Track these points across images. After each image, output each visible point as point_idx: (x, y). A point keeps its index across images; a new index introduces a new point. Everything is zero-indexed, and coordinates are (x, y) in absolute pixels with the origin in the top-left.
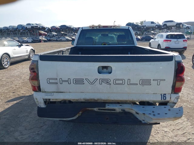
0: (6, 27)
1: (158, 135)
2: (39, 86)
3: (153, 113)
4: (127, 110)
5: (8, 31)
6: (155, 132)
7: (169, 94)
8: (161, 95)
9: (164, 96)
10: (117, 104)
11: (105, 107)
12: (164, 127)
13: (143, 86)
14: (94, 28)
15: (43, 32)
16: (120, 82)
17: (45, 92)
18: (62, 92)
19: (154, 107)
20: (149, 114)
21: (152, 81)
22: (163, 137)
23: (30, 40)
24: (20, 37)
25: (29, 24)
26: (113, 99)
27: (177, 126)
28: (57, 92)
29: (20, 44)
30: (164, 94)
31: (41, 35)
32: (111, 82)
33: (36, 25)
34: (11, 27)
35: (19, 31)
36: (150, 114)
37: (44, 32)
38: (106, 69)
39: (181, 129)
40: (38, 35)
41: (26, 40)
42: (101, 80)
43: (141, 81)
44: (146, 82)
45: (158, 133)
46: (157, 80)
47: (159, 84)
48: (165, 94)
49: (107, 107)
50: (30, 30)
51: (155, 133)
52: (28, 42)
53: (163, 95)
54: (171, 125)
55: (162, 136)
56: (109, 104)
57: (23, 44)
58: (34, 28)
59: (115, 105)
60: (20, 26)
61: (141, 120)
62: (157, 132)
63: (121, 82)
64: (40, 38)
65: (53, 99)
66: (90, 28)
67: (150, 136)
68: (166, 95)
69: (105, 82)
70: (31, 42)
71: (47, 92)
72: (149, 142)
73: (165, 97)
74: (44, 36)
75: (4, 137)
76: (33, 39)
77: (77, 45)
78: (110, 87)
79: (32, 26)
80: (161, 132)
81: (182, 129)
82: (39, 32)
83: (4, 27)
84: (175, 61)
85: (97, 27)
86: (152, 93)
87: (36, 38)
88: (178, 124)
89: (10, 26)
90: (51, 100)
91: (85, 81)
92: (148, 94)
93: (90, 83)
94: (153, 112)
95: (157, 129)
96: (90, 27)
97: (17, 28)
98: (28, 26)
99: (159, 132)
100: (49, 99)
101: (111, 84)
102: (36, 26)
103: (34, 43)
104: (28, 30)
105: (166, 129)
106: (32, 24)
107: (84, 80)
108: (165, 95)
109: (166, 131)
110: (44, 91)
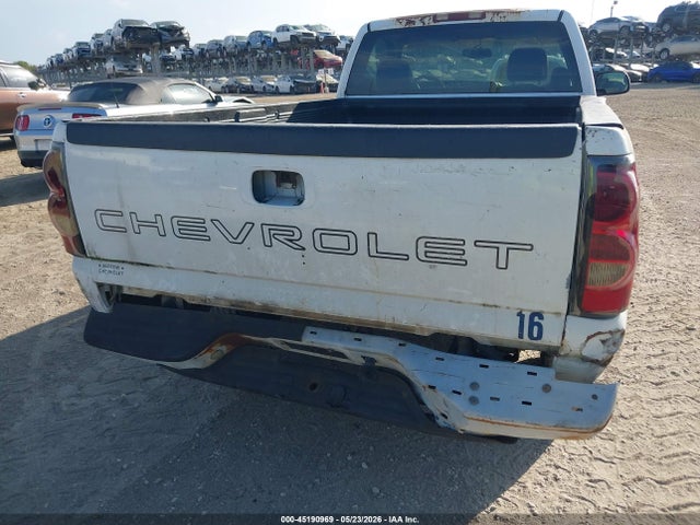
0: (217, 43)
1: (551, 489)
2: (79, 236)
3: (471, 393)
4: (382, 361)
5: (222, 53)
6: (545, 474)
7: (558, 314)
8: (521, 315)
9: (532, 324)
10: (345, 333)
11: (300, 340)
12: (596, 459)
13: (431, 267)
14: (414, 22)
15: (326, 55)
16: (337, 243)
17: (99, 259)
18: (148, 265)
19: (482, 366)
20: (454, 392)
21: (469, 247)
22: (568, 501)
23: (286, 85)
24: (258, 74)
25: (284, 29)
26: (317, 312)
27: (668, 465)
28: (132, 263)
29: (214, 95)
30: (534, 315)
31: (321, 64)
32: (306, 241)
33: (306, 31)
34: (230, 42)
35: (254, 52)
36: (459, 393)
37: (334, 56)
38: (290, 185)
39: (677, 483)
40: (313, 68)
41: (272, 83)
42: (266, 228)
43: (422, 242)
44: (443, 252)
45: (556, 479)
46: (494, 245)
47: (502, 264)
48: (540, 315)
49: (308, 339)
50: (288, 50)
51: (541, 478)
52: (281, 90)
53: (527, 315)
54: (637, 457)
55: (566, 496)
56: (319, 330)
57: (223, 98)
58: (299, 42)
59: (337, 333)
60: (260, 35)
61: (437, 413)
62: (550, 476)
63: (341, 242)
64: (319, 78)
65: (130, 288)
66: (398, 26)
67: (512, 484)
68: (541, 317)
69: (281, 238)
70: (288, 91)
71: (107, 260)
72: (493, 509)
73: (536, 328)
74: (331, 70)
75: (31, 392)
76: (295, 82)
77: (346, 93)
78: (303, 260)
79: (293, 32)
80: (569, 480)
81: (682, 483)
82: (315, 56)
83: (211, 42)
84: (586, 157)
85: (426, 21)
86: (475, 300)
87: (304, 78)
88: (675, 459)
89: (227, 38)
90: (126, 291)
91: (212, 231)
92: (459, 302)
93: (231, 239)
94: (474, 386)
95: (564, 463)
96: (399, 20)
97: (249, 43)
98: (281, 34)
99: (561, 474)
100: (120, 287)
101: (304, 249)
102: (304, 34)
103: (297, 94)
104: (282, 50)
105: (599, 471)
106: (295, 28)
107: (208, 224)
108: (536, 319)
109: (596, 477)
110: (93, 255)
